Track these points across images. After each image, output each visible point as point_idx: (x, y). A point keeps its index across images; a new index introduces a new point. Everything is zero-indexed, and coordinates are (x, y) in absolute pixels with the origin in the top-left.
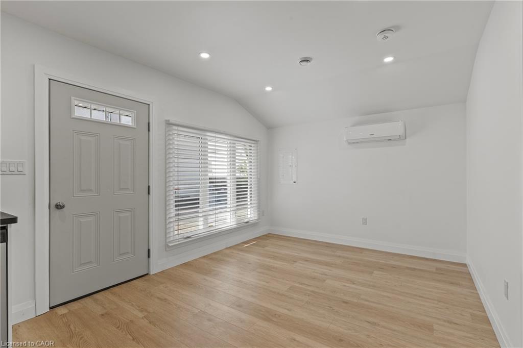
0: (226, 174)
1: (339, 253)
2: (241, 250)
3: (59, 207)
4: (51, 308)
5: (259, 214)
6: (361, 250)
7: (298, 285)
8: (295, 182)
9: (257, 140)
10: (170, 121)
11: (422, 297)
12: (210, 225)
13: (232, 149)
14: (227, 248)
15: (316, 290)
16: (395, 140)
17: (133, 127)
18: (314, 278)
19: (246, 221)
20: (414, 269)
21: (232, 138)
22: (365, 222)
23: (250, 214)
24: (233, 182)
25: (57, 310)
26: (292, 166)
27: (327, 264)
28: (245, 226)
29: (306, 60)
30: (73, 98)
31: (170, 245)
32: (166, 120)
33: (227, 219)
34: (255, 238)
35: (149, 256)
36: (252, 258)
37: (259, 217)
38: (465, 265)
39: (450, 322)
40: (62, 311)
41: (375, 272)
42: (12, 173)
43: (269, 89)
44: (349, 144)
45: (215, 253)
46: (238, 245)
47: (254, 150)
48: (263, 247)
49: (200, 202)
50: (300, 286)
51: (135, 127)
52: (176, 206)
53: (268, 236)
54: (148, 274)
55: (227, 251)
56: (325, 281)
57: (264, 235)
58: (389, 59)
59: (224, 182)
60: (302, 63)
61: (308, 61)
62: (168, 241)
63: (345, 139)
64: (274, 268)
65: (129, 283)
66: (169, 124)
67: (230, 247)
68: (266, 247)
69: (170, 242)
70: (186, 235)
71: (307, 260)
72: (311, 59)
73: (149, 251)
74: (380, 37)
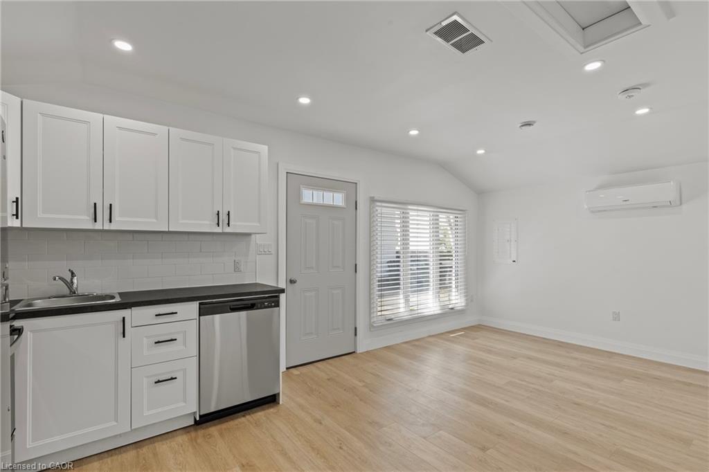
0: (428, 248)
1: (576, 355)
2: (448, 340)
3: (293, 282)
4: (287, 369)
5: (466, 300)
6: (611, 355)
7: (517, 381)
8: (514, 261)
9: (464, 209)
11: (689, 413)
12: (411, 308)
13: (435, 222)
14: (430, 336)
15: (541, 388)
16: (662, 206)
17: (344, 207)
18: (539, 377)
19: (450, 306)
20: (690, 384)
21: (436, 210)
22: (617, 317)
23: (457, 299)
24: (436, 260)
25: (291, 370)
26: (511, 241)
27: (558, 365)
28: (449, 313)
29: (528, 124)
30: (301, 186)
31: (375, 325)
32: (371, 198)
33: (429, 303)
34: (463, 329)
35: (356, 334)
36: (460, 349)
37: (467, 303)
40: (295, 371)
41: (625, 380)
42: (265, 253)
43: (481, 152)
44: (592, 212)
45: (417, 340)
46: (442, 334)
47: (460, 222)
48: (473, 339)
49: (401, 282)
50: (520, 382)
51: (346, 207)
52: (379, 286)
54: (354, 352)
55: (431, 339)
56: (552, 381)
57: (473, 326)
58: (642, 111)
59: (426, 260)
60: (523, 128)
61: (530, 125)
62: (372, 321)
63: (586, 207)
64: (488, 362)
65: (341, 358)
66: (373, 200)
67: (433, 336)
68: (477, 339)
69: (374, 322)
70: (388, 317)
71: (530, 358)
72: (534, 122)
73: (356, 329)
74: (623, 97)
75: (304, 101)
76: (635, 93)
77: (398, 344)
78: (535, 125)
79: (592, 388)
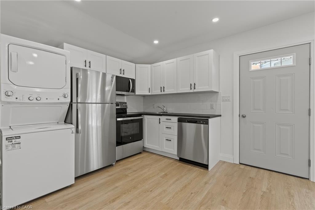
3: (244, 117)
4: (240, 163)
35: (309, 165)
42: (226, 101)
73: (309, 161)
75: (216, 20)
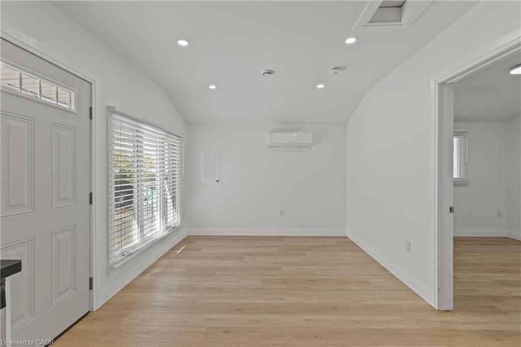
2: (178, 258)
8: (218, 181)
9: (182, 136)
10: (116, 108)
15: (283, 277)
16: (305, 147)
17: (75, 111)
18: (272, 269)
22: (282, 213)
26: (215, 165)
29: (270, 73)
32: (107, 107)
34: (180, 242)
35: (91, 288)
37: (182, 219)
38: (346, 237)
39: (373, 275)
43: (213, 87)
44: (270, 147)
51: (76, 112)
53: (189, 239)
54: (90, 311)
57: (185, 238)
58: (320, 86)
60: (265, 75)
62: (110, 262)
63: (268, 143)
68: (201, 249)
69: (113, 264)
72: (274, 72)
73: (91, 280)
74: (332, 72)
76: (338, 71)
77: (135, 279)
78: (274, 74)
79: (301, 265)
